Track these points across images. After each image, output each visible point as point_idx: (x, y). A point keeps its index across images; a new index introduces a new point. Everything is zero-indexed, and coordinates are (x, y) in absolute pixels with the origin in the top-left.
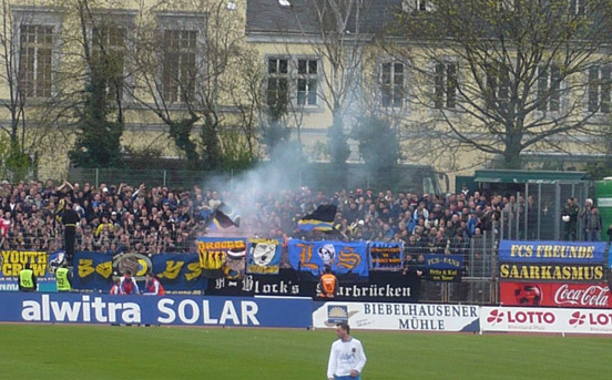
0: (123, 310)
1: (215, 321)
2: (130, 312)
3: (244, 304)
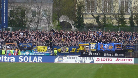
0: (11, 59)
1: (32, 61)
2: (12, 59)
3: (39, 57)
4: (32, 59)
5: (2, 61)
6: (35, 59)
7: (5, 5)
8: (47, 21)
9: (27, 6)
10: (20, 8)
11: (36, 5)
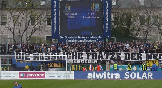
0: (115, 75)
1: (140, 78)
2: (117, 76)
3: (149, 73)
4: (141, 76)
5: (105, 78)
6: (144, 76)
7: (107, 11)
8: (158, 30)
9: (134, 12)
10: (126, 14)
11: (144, 11)
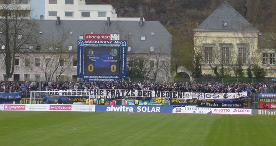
0: (129, 109)
1: (150, 112)
2: (131, 110)
3: (157, 108)
4: (150, 110)
5: (121, 111)
6: (154, 110)
7: (124, 56)
8: (165, 72)
9: (146, 57)
10: (139, 59)
11: (154, 56)
